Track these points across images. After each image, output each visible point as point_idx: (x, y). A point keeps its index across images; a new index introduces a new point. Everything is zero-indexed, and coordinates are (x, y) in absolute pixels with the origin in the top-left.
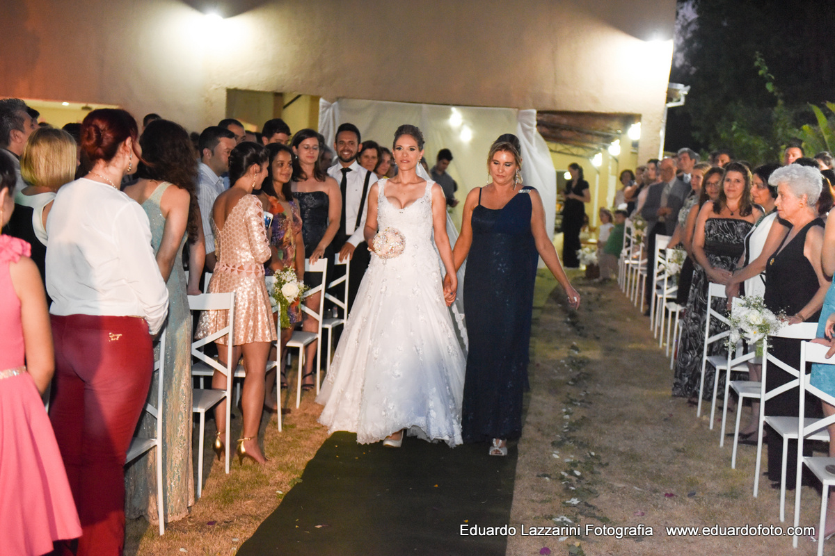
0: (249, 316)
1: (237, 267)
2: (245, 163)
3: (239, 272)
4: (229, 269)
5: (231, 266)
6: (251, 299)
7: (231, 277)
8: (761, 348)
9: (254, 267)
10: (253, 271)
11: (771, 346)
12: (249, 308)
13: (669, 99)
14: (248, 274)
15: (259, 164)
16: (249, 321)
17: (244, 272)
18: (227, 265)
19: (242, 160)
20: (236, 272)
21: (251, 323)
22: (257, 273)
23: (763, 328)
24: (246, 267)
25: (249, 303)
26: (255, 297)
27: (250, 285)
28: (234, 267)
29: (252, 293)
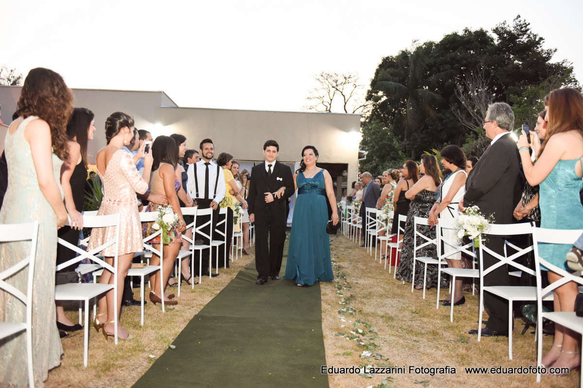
0: (128, 234)
1: (117, 201)
2: (118, 125)
3: (118, 204)
4: (111, 203)
5: (113, 201)
6: (128, 223)
7: (113, 208)
8: (478, 242)
9: (129, 200)
10: (129, 203)
11: (485, 240)
12: (127, 229)
13: (359, 157)
14: (125, 205)
15: (129, 128)
16: (127, 237)
17: (122, 204)
18: (110, 200)
19: (116, 124)
20: (116, 205)
21: (129, 239)
22: (131, 204)
23: (481, 227)
24: (123, 200)
25: (127, 225)
26: (131, 221)
27: (126, 213)
28: (115, 201)
29: (128, 218)
